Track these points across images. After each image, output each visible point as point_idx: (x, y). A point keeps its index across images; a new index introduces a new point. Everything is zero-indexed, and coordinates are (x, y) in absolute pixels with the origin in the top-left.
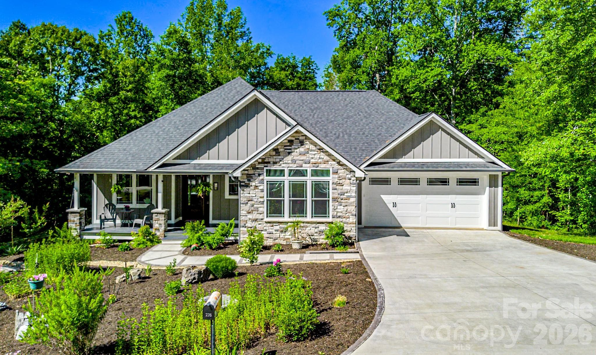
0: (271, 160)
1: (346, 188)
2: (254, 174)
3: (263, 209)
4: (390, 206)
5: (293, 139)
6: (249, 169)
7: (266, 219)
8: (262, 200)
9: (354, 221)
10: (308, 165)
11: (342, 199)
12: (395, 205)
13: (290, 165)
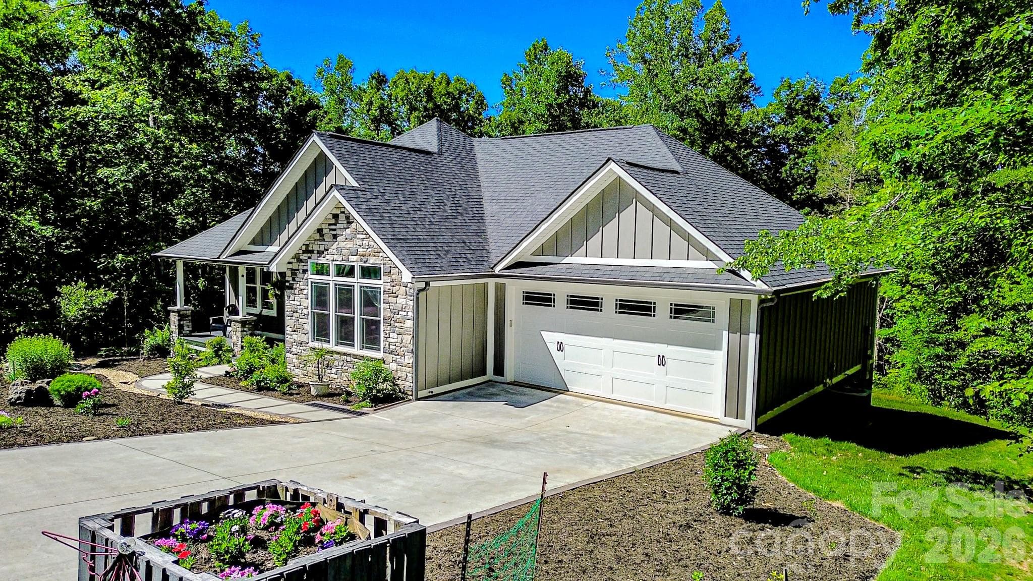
0: (316, 248)
1: (401, 300)
2: (298, 270)
3: (308, 327)
4: (553, 348)
5: (338, 212)
6: (293, 260)
7: (311, 344)
8: (305, 311)
9: (411, 361)
10: (355, 258)
11: (395, 321)
12: (560, 347)
13: (335, 257)
